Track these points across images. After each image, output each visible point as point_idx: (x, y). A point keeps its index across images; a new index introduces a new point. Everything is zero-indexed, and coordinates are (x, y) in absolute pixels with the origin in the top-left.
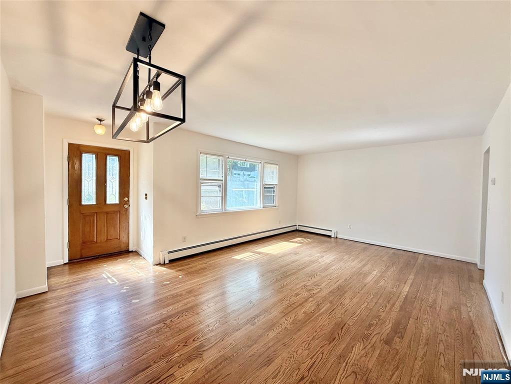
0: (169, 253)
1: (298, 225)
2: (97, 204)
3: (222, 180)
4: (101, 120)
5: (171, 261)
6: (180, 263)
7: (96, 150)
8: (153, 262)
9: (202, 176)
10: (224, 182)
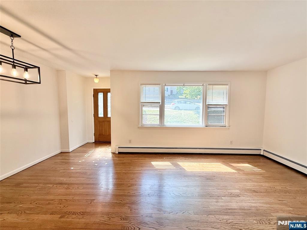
0: (119, 148)
1: (263, 149)
2: (104, 117)
3: (160, 103)
4: (96, 76)
5: (119, 153)
6: (124, 155)
7: (103, 91)
8: (111, 151)
9: (143, 100)
10: (161, 104)
